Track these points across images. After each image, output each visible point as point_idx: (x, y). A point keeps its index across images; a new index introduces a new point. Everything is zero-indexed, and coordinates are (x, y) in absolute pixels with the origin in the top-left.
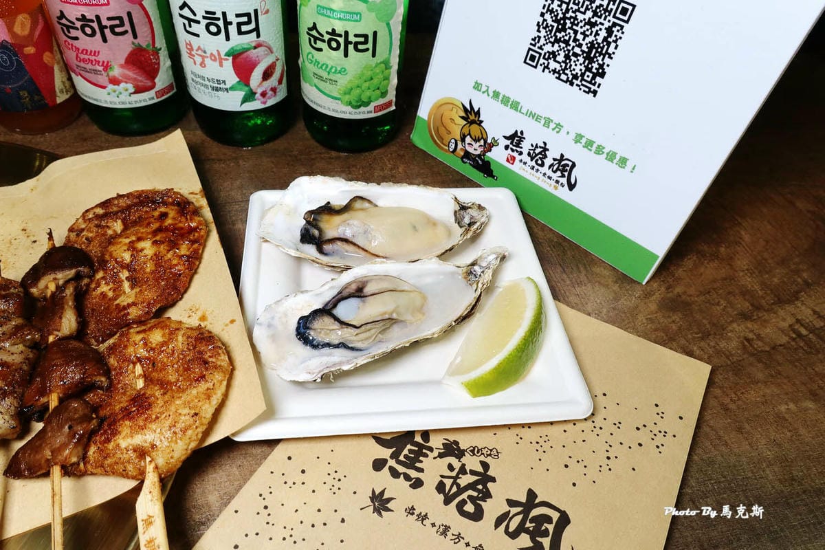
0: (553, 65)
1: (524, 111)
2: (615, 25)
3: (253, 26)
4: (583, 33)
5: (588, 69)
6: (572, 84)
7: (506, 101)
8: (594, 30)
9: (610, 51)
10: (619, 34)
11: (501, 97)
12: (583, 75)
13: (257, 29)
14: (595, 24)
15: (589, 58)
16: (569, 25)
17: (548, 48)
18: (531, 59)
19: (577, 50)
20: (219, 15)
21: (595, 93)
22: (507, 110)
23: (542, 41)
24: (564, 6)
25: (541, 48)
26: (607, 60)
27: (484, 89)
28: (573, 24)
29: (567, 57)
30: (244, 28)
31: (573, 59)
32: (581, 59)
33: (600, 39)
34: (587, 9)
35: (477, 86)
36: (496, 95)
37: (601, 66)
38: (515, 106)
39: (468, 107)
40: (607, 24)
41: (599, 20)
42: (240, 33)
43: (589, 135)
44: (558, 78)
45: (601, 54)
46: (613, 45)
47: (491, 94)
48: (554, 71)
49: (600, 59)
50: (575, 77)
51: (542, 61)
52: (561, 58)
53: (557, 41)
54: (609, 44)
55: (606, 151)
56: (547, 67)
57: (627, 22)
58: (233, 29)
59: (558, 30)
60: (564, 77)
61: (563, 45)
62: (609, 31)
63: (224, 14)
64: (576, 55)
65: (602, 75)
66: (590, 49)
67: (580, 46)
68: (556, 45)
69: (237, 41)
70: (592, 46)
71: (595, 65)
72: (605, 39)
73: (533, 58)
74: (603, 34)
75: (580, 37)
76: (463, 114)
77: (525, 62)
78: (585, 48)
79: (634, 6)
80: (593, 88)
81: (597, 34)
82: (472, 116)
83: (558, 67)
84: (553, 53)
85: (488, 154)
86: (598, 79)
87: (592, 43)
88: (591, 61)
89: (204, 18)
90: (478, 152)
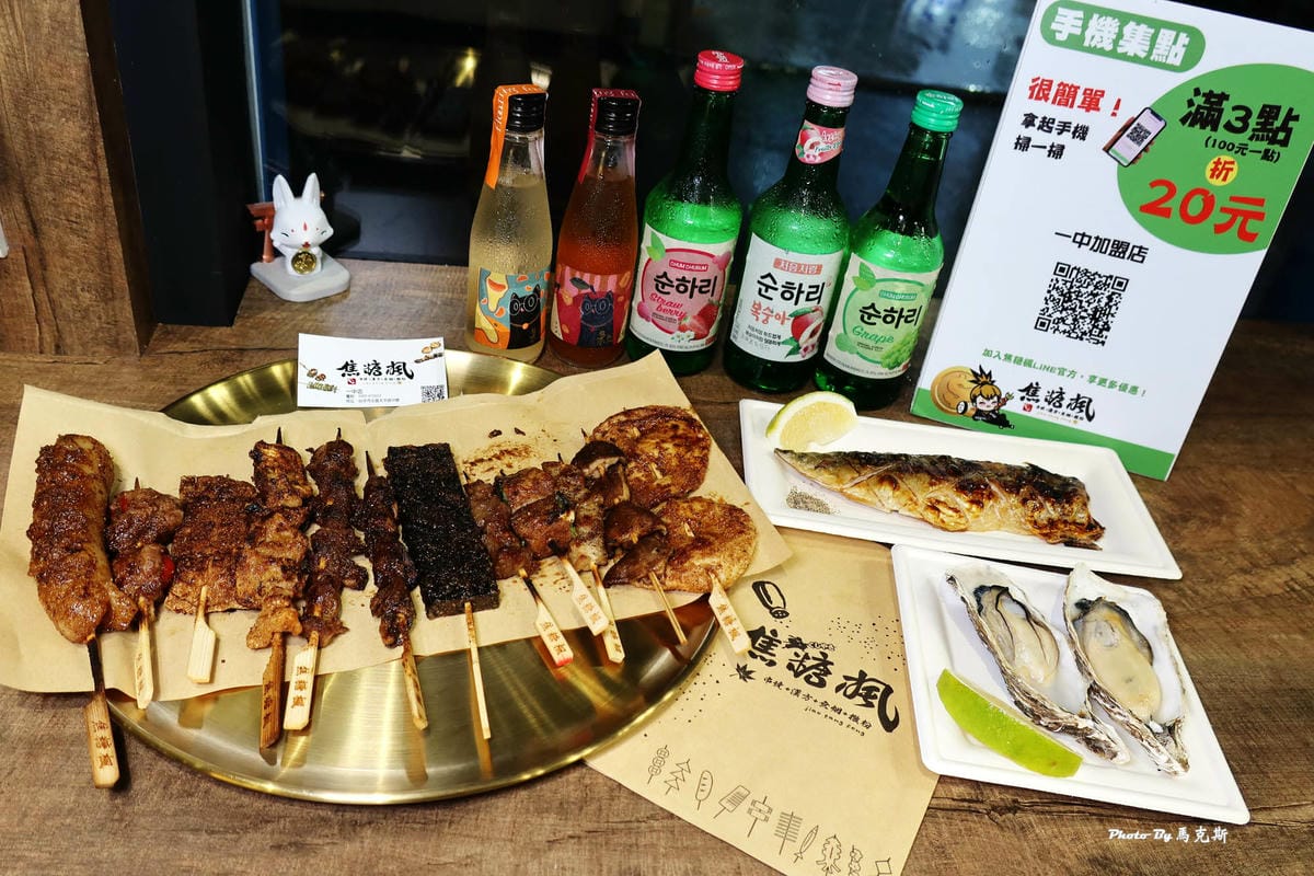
0: (1062, 327)
1: (1038, 365)
2: (1113, 293)
3: (818, 294)
4: (1088, 302)
5: (1094, 326)
6: (1081, 339)
7: (1018, 361)
8: (1097, 299)
9: (1112, 312)
10: (1118, 300)
11: (1013, 359)
12: (1091, 331)
13: (819, 298)
14: (1097, 294)
15: (1094, 318)
16: (1074, 296)
17: (1058, 315)
18: (1041, 325)
19: (1083, 314)
20: (797, 286)
21: (1103, 343)
22: (1021, 368)
23: (1051, 311)
24: (1068, 285)
25: (1050, 316)
26: (1110, 318)
27: (995, 354)
28: (1077, 296)
29: (1075, 320)
30: (812, 296)
31: (1081, 320)
32: (1088, 320)
33: (1102, 304)
34: (1089, 284)
35: (987, 353)
36: (1008, 357)
37: (1106, 323)
38: (1029, 363)
39: (979, 372)
40: (1107, 294)
41: (1100, 292)
42: (808, 299)
43: (1100, 375)
44: (1069, 336)
45: (1104, 314)
46: (1114, 308)
47: (1003, 357)
48: (1064, 332)
49: (1104, 318)
50: (1084, 333)
51: (1051, 325)
52: (1069, 321)
53: (1065, 309)
54: (1110, 307)
55: (1118, 384)
56: (1057, 329)
57: (1124, 290)
58: (803, 297)
59: (1064, 302)
60: (1073, 335)
61: (1070, 312)
62: (1110, 298)
63: (801, 285)
64: (1083, 318)
65: (1108, 329)
66: (1095, 313)
67: (1086, 311)
68: (1064, 312)
69: (803, 305)
70: (1096, 310)
71: (1101, 323)
72: (1107, 304)
73: (1043, 324)
74: (1105, 300)
75: (1084, 304)
76: (974, 379)
77: (1036, 328)
78: (1090, 312)
79: (1128, 280)
80: (1101, 340)
81: (1099, 301)
82: (982, 378)
83: (1068, 328)
84: (1062, 318)
85: (1003, 408)
86: (1105, 333)
87: (1096, 308)
88: (1097, 320)
89: (783, 286)
90: (992, 408)
